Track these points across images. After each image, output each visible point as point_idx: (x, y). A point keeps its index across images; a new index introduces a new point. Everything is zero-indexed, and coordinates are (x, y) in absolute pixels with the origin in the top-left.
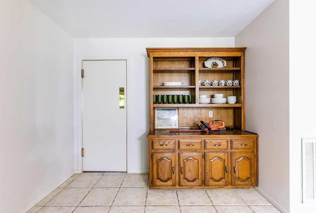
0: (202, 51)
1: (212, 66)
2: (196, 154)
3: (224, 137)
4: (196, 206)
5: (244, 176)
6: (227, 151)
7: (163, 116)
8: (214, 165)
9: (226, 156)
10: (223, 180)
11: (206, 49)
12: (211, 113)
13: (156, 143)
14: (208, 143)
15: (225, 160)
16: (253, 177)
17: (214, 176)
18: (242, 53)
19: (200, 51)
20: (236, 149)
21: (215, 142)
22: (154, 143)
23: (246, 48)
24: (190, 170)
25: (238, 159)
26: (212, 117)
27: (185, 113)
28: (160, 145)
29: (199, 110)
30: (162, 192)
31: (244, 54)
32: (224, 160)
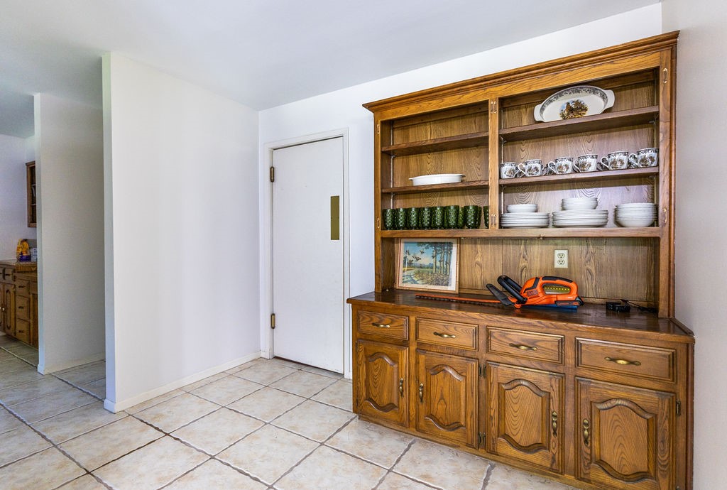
0: (507, 81)
1: (563, 116)
2: (461, 361)
3: (548, 327)
4: (430, 486)
5: (624, 462)
6: (561, 369)
7: (418, 259)
8: (515, 401)
9: (553, 383)
10: (543, 451)
11: (520, 72)
12: (561, 255)
13: (364, 318)
14: (494, 337)
15: (552, 394)
16: (664, 476)
17: (515, 433)
18: (666, 54)
19: (503, 82)
20: (593, 368)
21: (516, 337)
22: (361, 318)
23: (676, 35)
24: (442, 398)
25: (603, 403)
26: (563, 269)
27: (480, 254)
28: (374, 324)
29: (522, 247)
30: (379, 432)
31: (674, 57)
32: (550, 393)
